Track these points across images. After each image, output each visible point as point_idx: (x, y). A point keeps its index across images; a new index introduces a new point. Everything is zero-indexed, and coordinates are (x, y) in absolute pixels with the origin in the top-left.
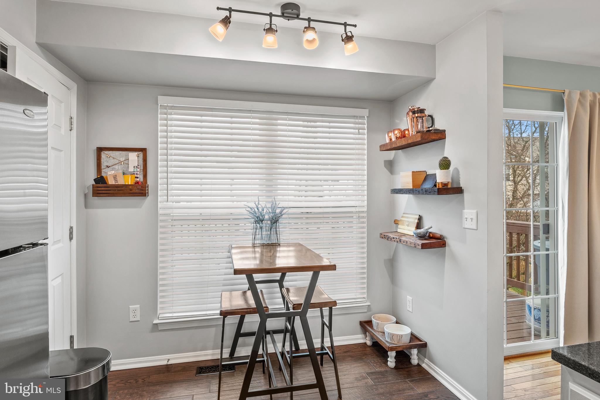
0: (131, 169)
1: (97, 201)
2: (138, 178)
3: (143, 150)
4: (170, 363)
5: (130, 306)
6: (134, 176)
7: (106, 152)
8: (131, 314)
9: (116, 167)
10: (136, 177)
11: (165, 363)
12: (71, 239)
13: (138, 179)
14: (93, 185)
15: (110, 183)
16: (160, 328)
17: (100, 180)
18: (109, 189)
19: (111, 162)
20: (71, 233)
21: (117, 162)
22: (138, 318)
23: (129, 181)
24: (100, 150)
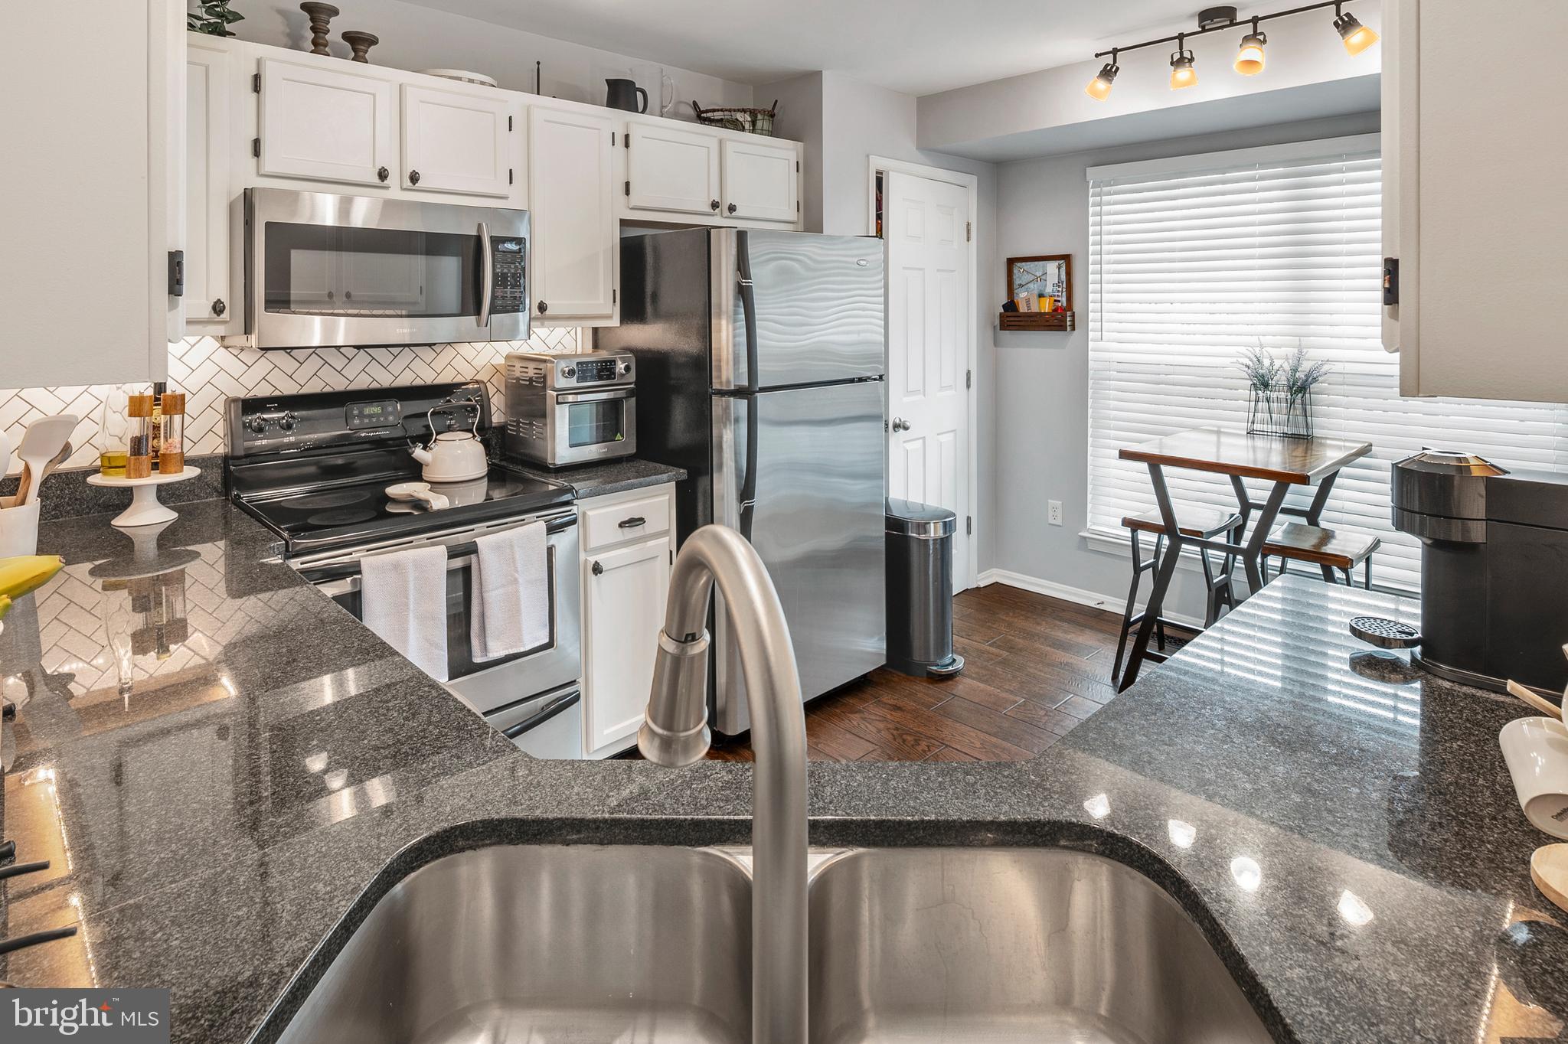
0: (1049, 289)
1: (1006, 335)
2: (1059, 301)
3: (1067, 258)
4: (1102, 607)
5: (1051, 499)
6: (1053, 299)
7: (1019, 264)
8: (1051, 513)
9: (1031, 285)
10: (1055, 301)
11: (1092, 604)
12: (968, 386)
13: (1060, 304)
14: (1001, 314)
15: (1021, 311)
16: (1091, 546)
17: (1010, 306)
18: (1019, 319)
19: (1026, 278)
20: (968, 379)
21: (1033, 277)
22: (1059, 522)
23: (1046, 306)
24: (1011, 262)
